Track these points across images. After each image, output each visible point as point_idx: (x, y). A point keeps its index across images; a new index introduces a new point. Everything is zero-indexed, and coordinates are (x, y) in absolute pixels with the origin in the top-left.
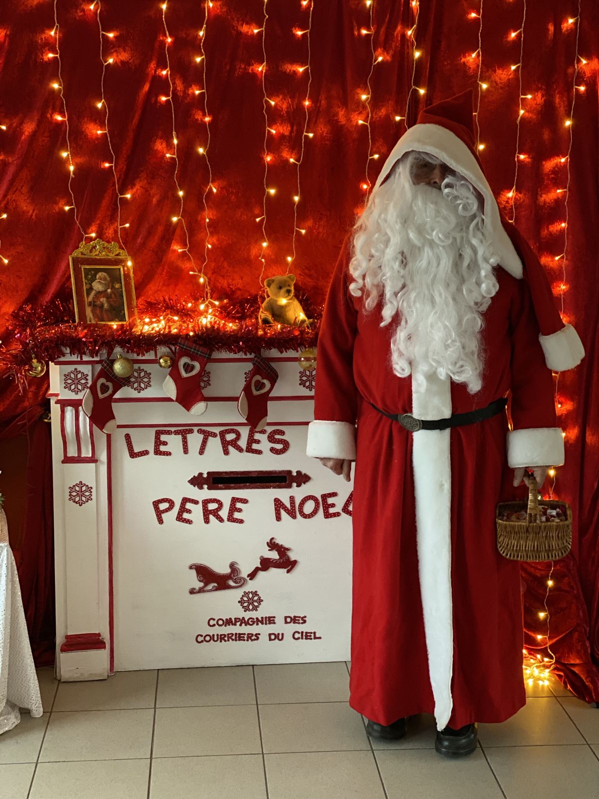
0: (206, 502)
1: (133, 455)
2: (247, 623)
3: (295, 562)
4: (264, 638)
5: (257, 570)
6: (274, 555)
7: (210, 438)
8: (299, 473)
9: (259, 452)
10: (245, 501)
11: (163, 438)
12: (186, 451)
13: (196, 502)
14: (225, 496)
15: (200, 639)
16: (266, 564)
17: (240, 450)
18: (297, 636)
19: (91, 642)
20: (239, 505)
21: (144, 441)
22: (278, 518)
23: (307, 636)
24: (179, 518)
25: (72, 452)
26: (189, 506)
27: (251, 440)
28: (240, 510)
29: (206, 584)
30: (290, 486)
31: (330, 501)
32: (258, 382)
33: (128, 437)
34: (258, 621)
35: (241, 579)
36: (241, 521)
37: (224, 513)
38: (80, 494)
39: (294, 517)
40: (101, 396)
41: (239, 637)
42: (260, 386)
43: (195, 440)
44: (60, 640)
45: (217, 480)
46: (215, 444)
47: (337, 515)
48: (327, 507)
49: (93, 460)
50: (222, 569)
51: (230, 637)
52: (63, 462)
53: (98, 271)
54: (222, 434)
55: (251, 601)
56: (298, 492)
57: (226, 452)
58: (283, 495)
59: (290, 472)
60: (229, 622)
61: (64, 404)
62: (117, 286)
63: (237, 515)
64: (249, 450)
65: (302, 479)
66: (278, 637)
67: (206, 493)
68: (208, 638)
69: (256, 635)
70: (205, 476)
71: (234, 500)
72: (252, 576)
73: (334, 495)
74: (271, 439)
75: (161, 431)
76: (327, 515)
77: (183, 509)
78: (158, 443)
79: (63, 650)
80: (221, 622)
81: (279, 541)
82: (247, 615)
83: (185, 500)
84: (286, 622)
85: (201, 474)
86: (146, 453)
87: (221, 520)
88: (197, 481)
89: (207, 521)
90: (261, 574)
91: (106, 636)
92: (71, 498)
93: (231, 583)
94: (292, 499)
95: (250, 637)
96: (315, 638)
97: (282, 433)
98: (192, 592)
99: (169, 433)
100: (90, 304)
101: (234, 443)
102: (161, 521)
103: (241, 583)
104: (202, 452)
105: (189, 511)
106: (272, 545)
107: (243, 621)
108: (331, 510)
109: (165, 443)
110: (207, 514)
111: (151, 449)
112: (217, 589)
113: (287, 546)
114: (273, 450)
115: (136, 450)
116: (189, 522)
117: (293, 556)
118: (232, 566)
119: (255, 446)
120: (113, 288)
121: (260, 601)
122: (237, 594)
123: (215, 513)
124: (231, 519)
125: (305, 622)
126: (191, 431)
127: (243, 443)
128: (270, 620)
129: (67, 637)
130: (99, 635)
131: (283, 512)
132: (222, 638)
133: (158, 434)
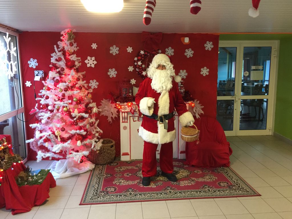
1: (134, 121)
33: (133, 118)
38: (125, 128)
44: (121, 154)
49: (127, 122)
52: (122, 122)
61: (122, 112)
91: (129, 153)
109: (139, 119)
111: (137, 120)
115: (134, 120)
129: (123, 153)
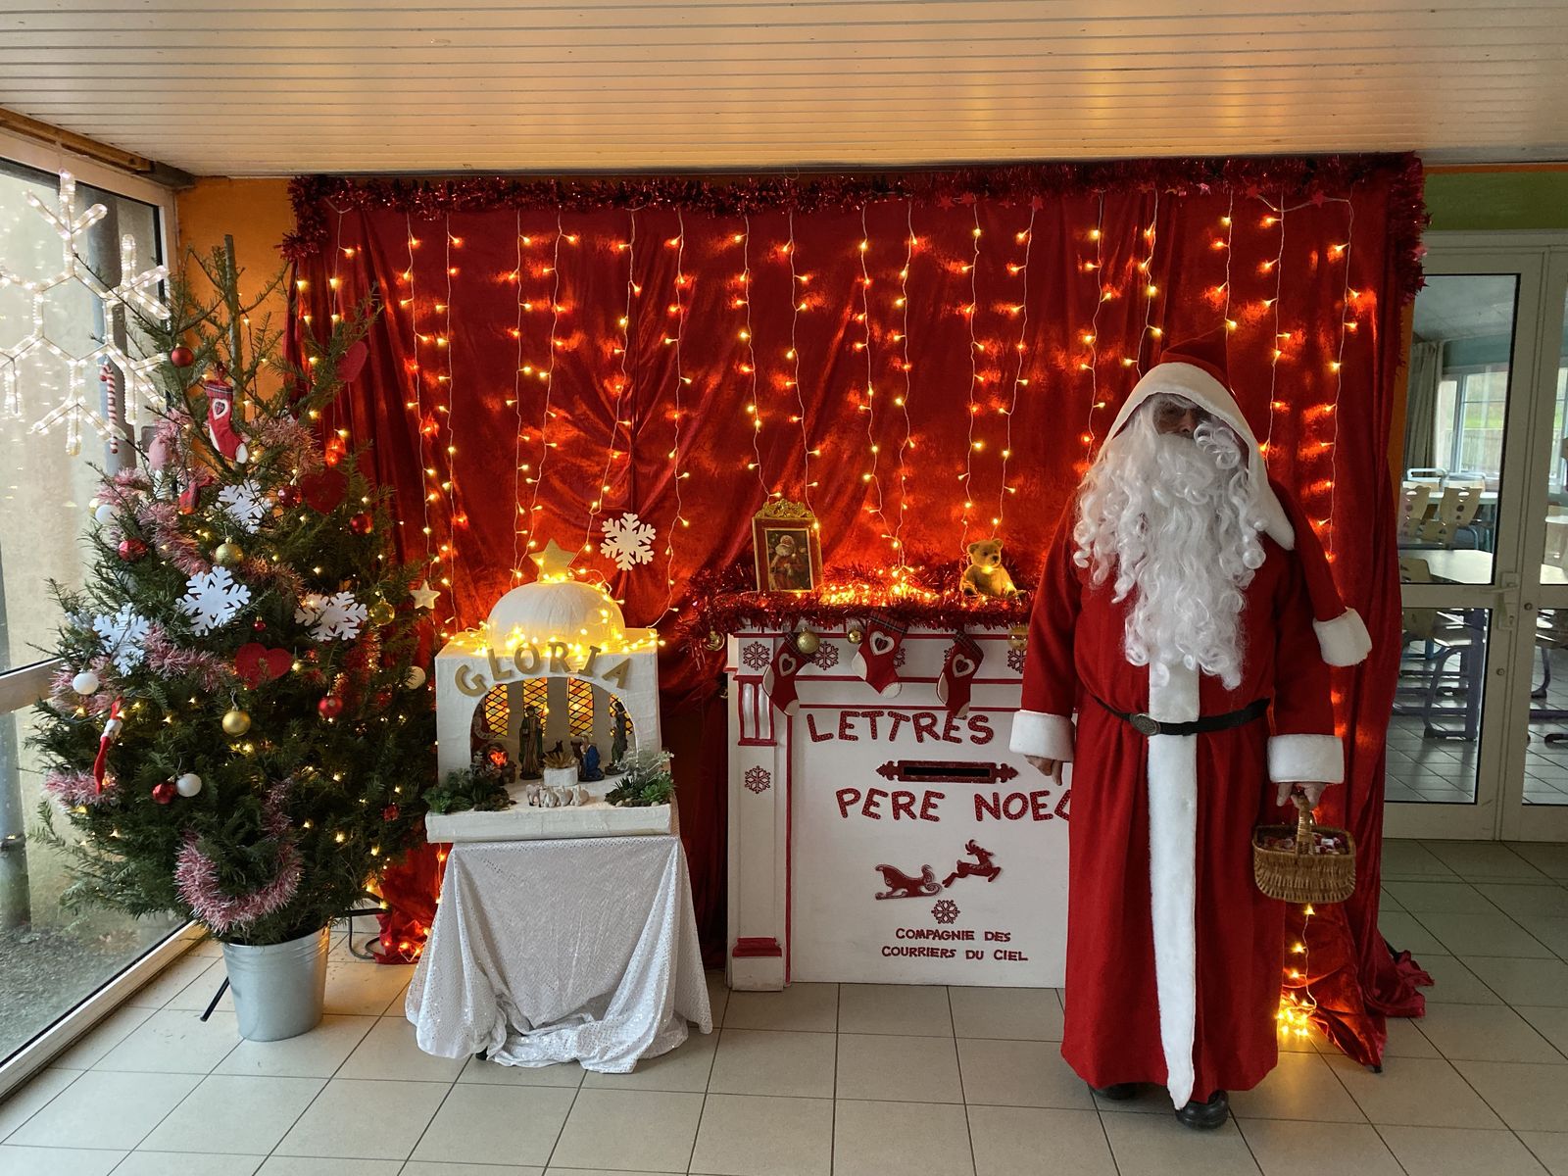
0: (896, 795)
2: (941, 937)
3: (999, 869)
4: (960, 955)
5: (954, 876)
6: (974, 860)
7: (902, 722)
8: (1004, 766)
9: (958, 740)
10: (941, 796)
11: (850, 720)
12: (874, 736)
13: (885, 795)
14: (919, 789)
15: (887, 951)
16: (964, 870)
17: (937, 737)
18: (999, 955)
19: (764, 948)
20: (933, 800)
21: (828, 723)
22: (979, 817)
23: (1011, 956)
24: (866, 812)
25: (750, 733)
26: (876, 798)
27: (949, 727)
28: (935, 806)
29: (895, 890)
30: (993, 781)
31: (1041, 800)
32: (960, 662)
33: (810, 718)
34: (953, 935)
35: (935, 885)
36: (936, 819)
37: (916, 809)
38: (757, 780)
39: (998, 817)
40: (783, 673)
41: (932, 952)
42: (962, 666)
43: (885, 723)
44: (732, 942)
45: (910, 770)
46: (907, 729)
47: (1049, 817)
48: (1036, 807)
49: (772, 742)
50: (914, 873)
51: (921, 951)
52: (739, 744)
53: (782, 533)
54: (916, 718)
55: (946, 913)
56: (1004, 789)
57: (920, 739)
58: (986, 790)
59: (993, 765)
60: (920, 934)
61: (742, 680)
62: (802, 550)
63: (931, 812)
64: (947, 737)
65: (1008, 773)
66: (977, 955)
67: (895, 785)
68: (896, 951)
69: (952, 951)
70: (896, 765)
71: (929, 794)
72: (948, 882)
73: (1045, 793)
74: (972, 726)
75: (847, 712)
76: (1037, 817)
77: (870, 802)
78: (844, 725)
79: (735, 955)
80: (911, 934)
81: (980, 844)
82: (942, 928)
83: (873, 792)
84: (987, 939)
85: (891, 763)
86: (829, 736)
87: (913, 816)
88: (887, 771)
89: (897, 816)
90: (958, 881)
91: (782, 942)
92: (747, 784)
93: (923, 889)
94: (996, 796)
95: (944, 952)
96: (1020, 959)
97: (985, 719)
98: (879, 897)
99: (856, 715)
100: (773, 570)
101: (929, 729)
102: (845, 814)
103: (934, 889)
104: (892, 737)
105: (877, 805)
106: (972, 848)
107: (936, 935)
108: (1042, 812)
109: (851, 726)
110: (897, 808)
111: (836, 734)
112: (908, 895)
113: (988, 850)
114: (973, 738)
115: (819, 733)
116: (876, 816)
117: (995, 862)
118: (925, 869)
119: (953, 733)
120: (798, 552)
121: (957, 912)
122: (931, 902)
123: (907, 808)
124: (924, 815)
125: (1009, 939)
126: (881, 714)
127: (939, 729)
128: (968, 935)
129: (739, 940)
130: (774, 940)
131: (984, 811)
132: (912, 952)
133: (844, 716)
